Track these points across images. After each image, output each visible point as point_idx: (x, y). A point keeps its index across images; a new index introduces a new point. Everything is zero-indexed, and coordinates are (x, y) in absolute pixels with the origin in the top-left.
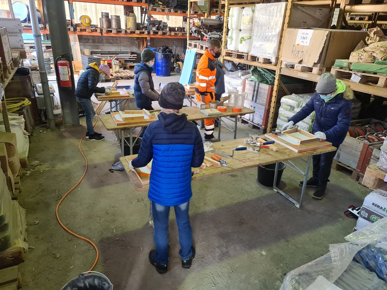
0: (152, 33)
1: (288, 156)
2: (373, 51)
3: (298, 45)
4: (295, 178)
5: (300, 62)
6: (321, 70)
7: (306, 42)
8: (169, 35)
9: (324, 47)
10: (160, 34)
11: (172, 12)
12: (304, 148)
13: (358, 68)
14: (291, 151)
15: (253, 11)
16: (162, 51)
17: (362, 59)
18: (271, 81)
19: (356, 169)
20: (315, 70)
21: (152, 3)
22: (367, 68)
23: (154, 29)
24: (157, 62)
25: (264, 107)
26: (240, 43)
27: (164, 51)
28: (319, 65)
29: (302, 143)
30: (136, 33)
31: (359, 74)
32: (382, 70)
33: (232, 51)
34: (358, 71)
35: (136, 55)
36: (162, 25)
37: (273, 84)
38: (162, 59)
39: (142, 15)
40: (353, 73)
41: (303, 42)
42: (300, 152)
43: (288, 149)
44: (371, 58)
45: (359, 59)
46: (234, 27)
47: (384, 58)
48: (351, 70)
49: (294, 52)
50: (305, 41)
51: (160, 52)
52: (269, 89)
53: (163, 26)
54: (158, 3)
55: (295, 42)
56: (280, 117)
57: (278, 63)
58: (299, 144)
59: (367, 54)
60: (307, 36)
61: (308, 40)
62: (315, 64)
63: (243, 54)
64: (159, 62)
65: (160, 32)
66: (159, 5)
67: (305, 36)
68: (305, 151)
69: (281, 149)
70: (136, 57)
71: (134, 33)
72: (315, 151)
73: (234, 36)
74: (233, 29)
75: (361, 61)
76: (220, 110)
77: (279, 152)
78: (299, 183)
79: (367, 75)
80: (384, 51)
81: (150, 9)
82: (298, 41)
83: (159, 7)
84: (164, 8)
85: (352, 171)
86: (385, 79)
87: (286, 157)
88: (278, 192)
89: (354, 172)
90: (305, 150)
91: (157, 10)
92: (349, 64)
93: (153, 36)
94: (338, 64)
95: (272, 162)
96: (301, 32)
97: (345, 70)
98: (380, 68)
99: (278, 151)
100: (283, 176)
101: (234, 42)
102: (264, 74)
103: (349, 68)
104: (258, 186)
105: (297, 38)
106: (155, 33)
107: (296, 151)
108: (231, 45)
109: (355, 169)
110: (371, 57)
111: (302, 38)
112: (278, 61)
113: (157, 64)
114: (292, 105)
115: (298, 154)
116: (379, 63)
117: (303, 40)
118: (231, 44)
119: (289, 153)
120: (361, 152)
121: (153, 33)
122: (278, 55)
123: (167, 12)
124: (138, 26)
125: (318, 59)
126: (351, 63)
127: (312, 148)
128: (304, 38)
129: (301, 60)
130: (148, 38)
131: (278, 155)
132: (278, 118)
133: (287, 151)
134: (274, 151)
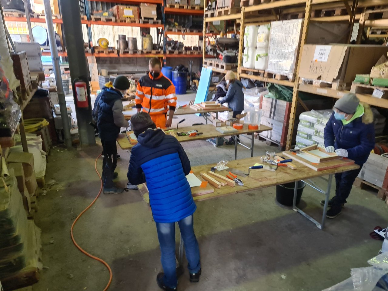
0: (167, 52)
1: (307, 174)
3: (316, 61)
4: (316, 197)
5: (319, 78)
6: (341, 86)
7: (325, 58)
8: (184, 54)
9: (343, 63)
11: (188, 31)
12: (324, 166)
13: (380, 83)
14: (310, 169)
15: (269, 29)
16: (178, 69)
17: (384, 74)
18: (289, 98)
20: (335, 86)
21: (168, 24)
23: (170, 49)
25: (282, 124)
26: (256, 60)
27: (180, 69)
28: (339, 80)
29: (322, 160)
30: (152, 53)
31: (382, 89)
33: (248, 69)
34: (381, 86)
36: (177, 45)
37: (291, 101)
38: (178, 78)
39: (158, 36)
40: (375, 88)
41: (321, 58)
42: (319, 170)
43: (306, 167)
45: (380, 74)
46: (250, 44)
48: (373, 85)
49: (312, 68)
50: (323, 57)
51: (175, 71)
52: (287, 105)
53: (179, 46)
54: (174, 24)
55: (313, 58)
56: (299, 134)
58: (319, 162)
60: (325, 52)
61: (327, 56)
62: (334, 80)
63: (259, 71)
64: (175, 81)
67: (323, 52)
68: (325, 170)
69: (300, 167)
71: (150, 53)
72: (336, 169)
73: (250, 54)
75: (383, 76)
76: (236, 127)
78: (321, 202)
81: (166, 29)
82: (316, 57)
83: (175, 27)
84: (180, 28)
85: (378, 190)
87: (305, 176)
88: (298, 212)
89: (380, 191)
90: (325, 168)
91: (173, 30)
93: (169, 56)
94: (359, 79)
95: (290, 180)
96: (318, 48)
97: (367, 85)
99: (296, 169)
100: (303, 195)
101: (250, 60)
102: (282, 91)
103: (371, 83)
104: (277, 206)
105: (315, 54)
106: (171, 52)
107: (316, 169)
108: (247, 62)
109: (380, 188)
111: (320, 54)
112: (296, 78)
114: (312, 121)
115: (318, 172)
117: (321, 56)
119: (308, 172)
120: (387, 170)
121: (169, 53)
122: (296, 71)
123: (183, 32)
124: (154, 47)
125: (337, 74)
126: (372, 79)
127: (333, 166)
128: (322, 54)
129: (320, 75)
130: (164, 58)
131: (296, 173)
132: (297, 135)
133: (306, 169)
134: (292, 169)
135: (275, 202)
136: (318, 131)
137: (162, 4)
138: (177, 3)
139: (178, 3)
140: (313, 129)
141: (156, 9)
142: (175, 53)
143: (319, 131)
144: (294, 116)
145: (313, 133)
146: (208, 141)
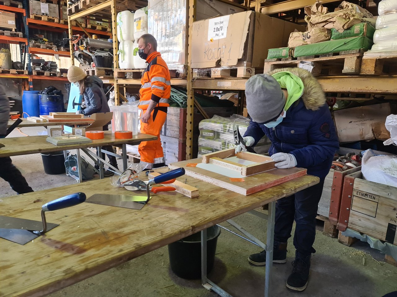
0: (34, 73)
1: (225, 206)
2: (326, 21)
3: (211, 40)
4: (238, 249)
5: (218, 64)
6: (249, 71)
7: (222, 34)
8: (59, 77)
9: (248, 34)
10: (47, 75)
11: (62, 50)
12: (257, 182)
13: (306, 52)
14: (230, 193)
15: (147, 13)
16: (46, 92)
17: (310, 37)
18: (182, 103)
19: (330, 218)
20: (241, 71)
21: (33, 39)
22: (321, 48)
23: (38, 69)
24: (41, 107)
25: (177, 141)
26: (134, 55)
27: (49, 92)
28: (245, 62)
29: (251, 171)
30: (10, 72)
31: (309, 61)
32: (348, 46)
33: (125, 69)
34: (307, 57)
35: (13, 101)
36: (49, 65)
37: (185, 106)
38: (48, 103)
40: (299, 61)
41: (217, 35)
42: (251, 192)
43: (221, 189)
44: (323, 34)
45: (304, 40)
46: (125, 36)
47: (348, 26)
48: (296, 59)
49: (207, 53)
50: (220, 33)
51: (43, 94)
52: (180, 112)
53: (51, 66)
54: (43, 39)
55: (207, 38)
56: (200, 151)
57: (188, 73)
58: (244, 175)
59: (316, 28)
60: (221, 25)
61: (225, 31)
62: (240, 61)
63: (140, 71)
64: (44, 107)
65: (47, 73)
66: (43, 42)
67: (218, 26)
68: (262, 189)
69: (206, 192)
70: (14, 104)
71: (8, 72)
72: (284, 188)
73: (126, 50)
74: (124, 41)
75: (308, 41)
77: (200, 199)
78: (249, 260)
79: (323, 60)
80: (344, 16)
81: (31, 45)
82: (211, 35)
83: (44, 43)
84: (51, 45)
85: (324, 222)
86: (356, 58)
87: (222, 211)
89: (326, 223)
90: (261, 186)
91: (41, 47)
92: (291, 50)
93: (37, 78)
94: (273, 54)
96: (212, 22)
97: (286, 60)
98: (343, 43)
99: (197, 197)
100: (218, 249)
101: (127, 57)
102: (173, 96)
103: (292, 57)
105: (209, 31)
106: (39, 73)
107: (243, 192)
108: (123, 62)
109: (327, 218)
110: (324, 32)
111: (215, 30)
112: (188, 71)
113: (41, 109)
115: (249, 197)
116: (340, 37)
117: (218, 32)
118: (124, 60)
119: (226, 200)
120: (332, 187)
121: (36, 74)
122: (187, 62)
123: (55, 51)
124: (13, 65)
125: (243, 52)
126: (293, 49)
127: (275, 182)
128: (218, 30)
129: (219, 59)
130: (30, 80)
131: (198, 207)
132: (199, 153)
133: (220, 193)
134: (188, 198)
135: (167, 274)
136: (225, 143)
137: (23, 13)
138: (45, 15)
139: (47, 15)
140: (220, 141)
141: (14, 18)
142: (45, 74)
143: (227, 142)
144: (191, 127)
145: (219, 146)
146: (69, 176)
